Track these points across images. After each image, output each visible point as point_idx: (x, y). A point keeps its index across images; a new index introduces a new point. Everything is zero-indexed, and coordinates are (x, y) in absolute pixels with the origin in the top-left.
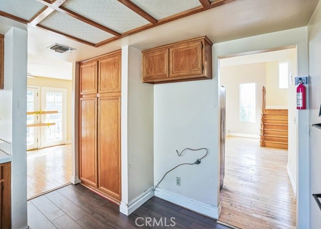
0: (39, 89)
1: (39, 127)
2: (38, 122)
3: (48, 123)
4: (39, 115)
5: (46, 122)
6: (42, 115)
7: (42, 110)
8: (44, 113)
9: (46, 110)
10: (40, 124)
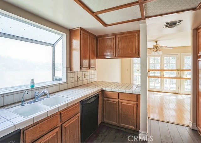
0: (179, 55)
1: (179, 80)
2: (179, 76)
3: (186, 77)
4: (179, 72)
5: (185, 77)
6: (182, 72)
7: (182, 69)
8: (183, 70)
9: (184, 69)
10: (180, 78)
